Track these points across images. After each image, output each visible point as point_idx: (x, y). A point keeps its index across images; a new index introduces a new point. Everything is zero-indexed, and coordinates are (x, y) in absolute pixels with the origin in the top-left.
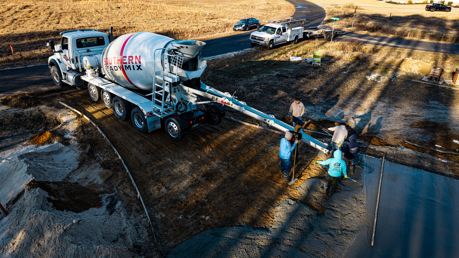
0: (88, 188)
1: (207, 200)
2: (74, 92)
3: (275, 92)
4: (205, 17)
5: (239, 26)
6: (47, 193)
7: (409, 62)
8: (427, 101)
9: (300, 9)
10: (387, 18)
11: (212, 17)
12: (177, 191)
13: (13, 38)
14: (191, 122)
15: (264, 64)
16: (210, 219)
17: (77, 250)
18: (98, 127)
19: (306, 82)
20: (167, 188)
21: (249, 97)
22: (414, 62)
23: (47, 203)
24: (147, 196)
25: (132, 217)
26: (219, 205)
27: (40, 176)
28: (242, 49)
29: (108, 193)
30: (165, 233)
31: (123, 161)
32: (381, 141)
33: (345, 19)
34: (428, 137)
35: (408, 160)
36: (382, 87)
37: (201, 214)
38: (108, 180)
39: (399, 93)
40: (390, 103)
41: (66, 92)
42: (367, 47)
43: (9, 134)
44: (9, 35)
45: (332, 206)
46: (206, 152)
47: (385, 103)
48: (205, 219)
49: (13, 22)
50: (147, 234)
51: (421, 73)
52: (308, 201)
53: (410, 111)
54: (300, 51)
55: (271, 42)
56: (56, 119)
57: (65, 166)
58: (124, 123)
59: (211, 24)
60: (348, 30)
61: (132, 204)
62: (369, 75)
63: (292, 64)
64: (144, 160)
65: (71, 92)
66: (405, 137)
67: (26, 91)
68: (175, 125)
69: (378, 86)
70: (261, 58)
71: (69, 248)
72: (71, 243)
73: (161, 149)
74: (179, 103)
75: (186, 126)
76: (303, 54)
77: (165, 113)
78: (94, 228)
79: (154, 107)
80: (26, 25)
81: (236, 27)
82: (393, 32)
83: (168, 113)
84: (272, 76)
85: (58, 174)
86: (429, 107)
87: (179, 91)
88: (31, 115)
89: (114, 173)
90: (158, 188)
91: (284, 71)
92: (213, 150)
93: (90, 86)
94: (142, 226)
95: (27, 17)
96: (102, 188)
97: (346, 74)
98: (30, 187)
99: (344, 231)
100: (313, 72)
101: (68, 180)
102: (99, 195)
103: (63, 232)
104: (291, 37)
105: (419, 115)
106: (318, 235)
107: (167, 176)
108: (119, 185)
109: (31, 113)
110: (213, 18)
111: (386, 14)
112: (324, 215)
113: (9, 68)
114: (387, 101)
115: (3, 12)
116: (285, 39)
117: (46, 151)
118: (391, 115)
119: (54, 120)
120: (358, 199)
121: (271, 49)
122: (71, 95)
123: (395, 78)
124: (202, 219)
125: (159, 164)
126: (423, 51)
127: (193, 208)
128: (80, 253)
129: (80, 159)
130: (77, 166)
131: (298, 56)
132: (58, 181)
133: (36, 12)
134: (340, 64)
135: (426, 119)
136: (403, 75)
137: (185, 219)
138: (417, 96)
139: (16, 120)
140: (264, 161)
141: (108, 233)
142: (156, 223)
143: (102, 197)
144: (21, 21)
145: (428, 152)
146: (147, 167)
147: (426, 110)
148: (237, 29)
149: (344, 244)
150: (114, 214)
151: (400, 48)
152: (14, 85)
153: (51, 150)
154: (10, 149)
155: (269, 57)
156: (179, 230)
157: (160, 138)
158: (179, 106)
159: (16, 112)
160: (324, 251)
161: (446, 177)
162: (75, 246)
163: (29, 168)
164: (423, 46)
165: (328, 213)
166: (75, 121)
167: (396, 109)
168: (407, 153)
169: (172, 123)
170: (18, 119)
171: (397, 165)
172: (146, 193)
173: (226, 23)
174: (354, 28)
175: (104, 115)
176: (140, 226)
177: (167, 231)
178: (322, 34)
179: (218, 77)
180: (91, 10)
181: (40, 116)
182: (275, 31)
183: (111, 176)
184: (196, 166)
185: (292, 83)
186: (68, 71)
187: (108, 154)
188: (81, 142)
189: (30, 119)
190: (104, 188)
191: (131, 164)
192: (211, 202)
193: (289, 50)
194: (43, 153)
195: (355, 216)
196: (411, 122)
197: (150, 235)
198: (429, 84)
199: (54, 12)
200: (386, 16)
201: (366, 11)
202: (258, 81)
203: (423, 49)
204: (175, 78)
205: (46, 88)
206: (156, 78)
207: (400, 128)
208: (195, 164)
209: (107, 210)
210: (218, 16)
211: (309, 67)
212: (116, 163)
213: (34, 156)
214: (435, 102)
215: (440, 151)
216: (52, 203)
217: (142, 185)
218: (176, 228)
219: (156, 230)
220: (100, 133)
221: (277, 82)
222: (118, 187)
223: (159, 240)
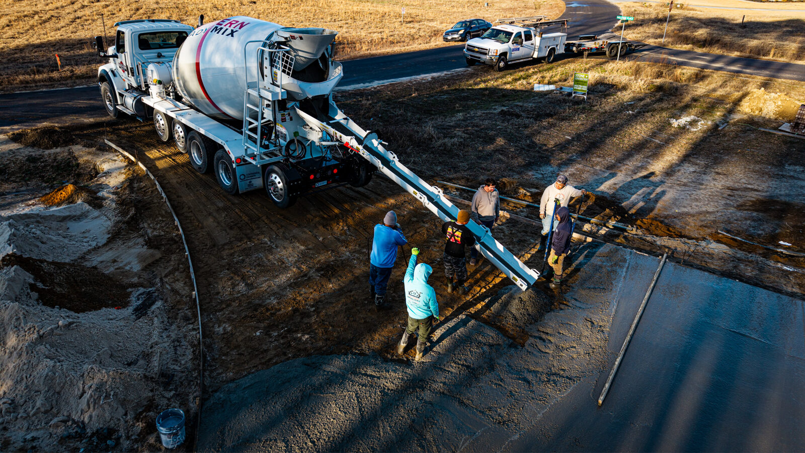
0: (111, 276)
1: (314, 309)
2: (136, 128)
3: (492, 140)
4: (399, 20)
5: (453, 32)
6: (32, 276)
7: (758, 97)
8: (781, 165)
9: (576, 9)
10: (736, 24)
11: (411, 20)
12: (265, 290)
13: (67, 45)
14: (312, 177)
15: (484, 95)
16: (310, 340)
17: (53, 370)
18: (158, 181)
19: (552, 125)
20: (250, 286)
21: (440, 147)
22: (768, 97)
23: (28, 293)
24: (210, 295)
25: (173, 327)
26: (334, 318)
27: (31, 251)
28: (448, 69)
29: (145, 287)
30: (223, 358)
31: (183, 237)
32: (671, 229)
33: (656, 25)
34: (767, 228)
35: (715, 262)
36: (697, 138)
37: (297, 332)
38: (150, 266)
39: (728, 151)
40: (707, 166)
41: (123, 127)
42: (684, 71)
43: (13, 188)
44: (62, 40)
45: (543, 332)
46: (336, 231)
47: (697, 167)
48: (300, 339)
49: (73, 22)
50: (190, 357)
51: (780, 116)
52: (500, 321)
53: (743, 181)
54: (556, 75)
55: (502, 57)
56: (94, 168)
57: (85, 240)
58: (204, 177)
59: (406, 30)
60: (655, 43)
61: (180, 307)
62: (677, 117)
63: (535, 96)
64: (222, 237)
65: (131, 128)
66: (722, 225)
67: (57, 123)
68: (278, 180)
69: (690, 136)
70: (480, 84)
71: (41, 366)
72: (47, 357)
73: (257, 222)
74: (292, 141)
75: (297, 181)
76: (560, 81)
77: (264, 157)
78: (96, 338)
79: (246, 147)
80: (93, 26)
81: (448, 34)
82: (741, 48)
83: (271, 157)
84: (492, 113)
85: (65, 250)
86: (782, 175)
87: (291, 119)
88: (55, 160)
89: (164, 255)
90: (232, 284)
91: (517, 106)
92: (349, 229)
93: (156, 114)
94: (186, 344)
95: (98, 15)
96: (136, 278)
97: (633, 114)
98: (3, 265)
99: (552, 376)
100: (569, 110)
101: (82, 263)
102: (128, 288)
103: (36, 339)
104: (540, 50)
105: (760, 188)
106: (502, 380)
107: (255, 266)
108: (166, 276)
109: (55, 157)
110: (413, 21)
111: (736, 18)
112: (523, 346)
113: (44, 90)
114: (702, 163)
115: (62, 7)
116: (530, 54)
117: (58, 214)
118: (704, 187)
119: (91, 170)
120: (596, 323)
121: (500, 70)
122: (130, 132)
123: (726, 124)
124: (295, 339)
125: (246, 246)
126: (793, 81)
127: (284, 321)
128: (57, 374)
129: (114, 230)
130: (104, 241)
131: (549, 83)
132: (63, 261)
133: (115, 8)
134: (625, 96)
135: (771, 196)
136: (743, 119)
137: (264, 337)
138: (762, 155)
139: (29, 166)
140: (438, 251)
141: (121, 350)
142: (213, 340)
143: (131, 292)
144: (87, 20)
145: (761, 252)
146: (224, 250)
147: (776, 181)
148: (449, 38)
149: (546, 397)
150: (141, 320)
151: (749, 75)
152: (42, 114)
153: (68, 214)
154: (5, 209)
155: (496, 84)
156: (250, 354)
157: (259, 205)
158: (292, 147)
159: (31, 154)
160: (504, 407)
161: (781, 296)
162: (51, 363)
163: (14, 235)
164: (794, 71)
165: (531, 345)
166: (123, 171)
167: (717, 177)
168: (716, 250)
169: (274, 175)
170: (32, 165)
171: (688, 270)
172: (209, 291)
173: (435, 29)
174: (670, 40)
175: (173, 163)
176: (184, 343)
177: (226, 354)
178: (602, 48)
179: (392, 113)
180: (206, 5)
181: (70, 162)
182: (510, 38)
183: (157, 261)
184: (311, 252)
185: (526, 127)
186: (126, 90)
187: (163, 225)
188: (121, 203)
189: (52, 167)
190: (139, 277)
191: (197, 243)
192: (320, 312)
193: (534, 73)
194: (52, 217)
195: (582, 353)
196: (741, 201)
197: (195, 358)
198: (791, 137)
199: (144, 7)
200: (735, 22)
201: (699, 13)
202: (463, 120)
203: (795, 76)
204: (278, 93)
205: (92, 120)
206: (249, 94)
207: (716, 209)
208: (309, 249)
209: (133, 314)
210: (424, 18)
211: (565, 101)
212: (172, 239)
213: (35, 220)
214: (797, 167)
215: (784, 252)
216: (37, 294)
217: (206, 277)
218: (244, 351)
219: (208, 351)
220: (158, 191)
221: (498, 123)
222: (164, 279)
223: (209, 368)
